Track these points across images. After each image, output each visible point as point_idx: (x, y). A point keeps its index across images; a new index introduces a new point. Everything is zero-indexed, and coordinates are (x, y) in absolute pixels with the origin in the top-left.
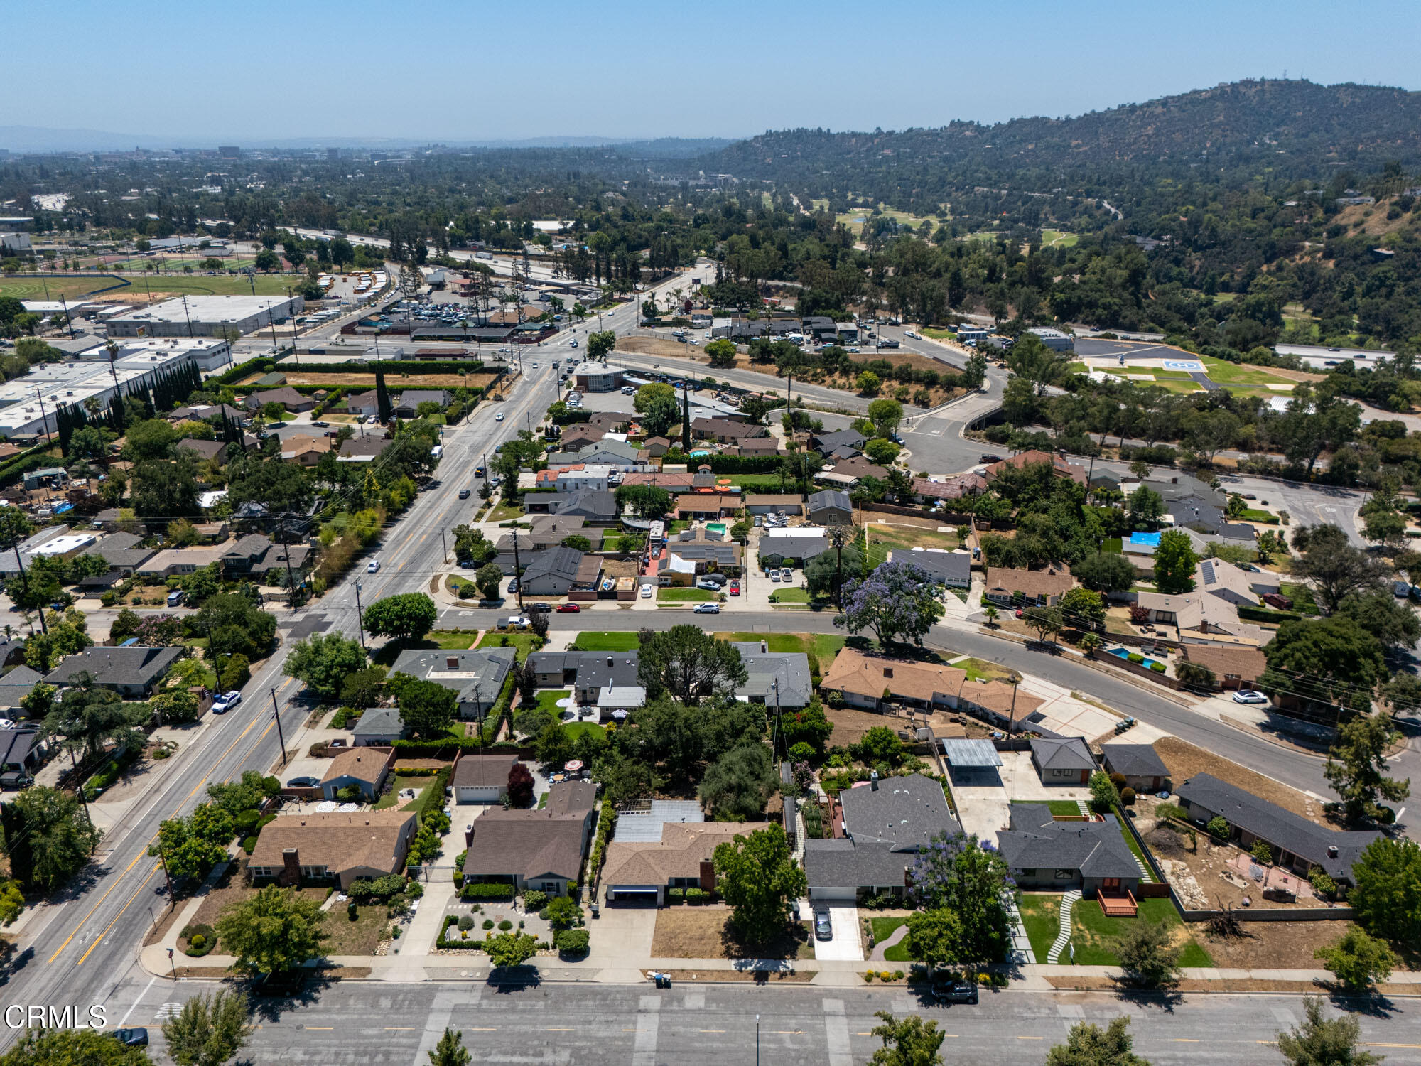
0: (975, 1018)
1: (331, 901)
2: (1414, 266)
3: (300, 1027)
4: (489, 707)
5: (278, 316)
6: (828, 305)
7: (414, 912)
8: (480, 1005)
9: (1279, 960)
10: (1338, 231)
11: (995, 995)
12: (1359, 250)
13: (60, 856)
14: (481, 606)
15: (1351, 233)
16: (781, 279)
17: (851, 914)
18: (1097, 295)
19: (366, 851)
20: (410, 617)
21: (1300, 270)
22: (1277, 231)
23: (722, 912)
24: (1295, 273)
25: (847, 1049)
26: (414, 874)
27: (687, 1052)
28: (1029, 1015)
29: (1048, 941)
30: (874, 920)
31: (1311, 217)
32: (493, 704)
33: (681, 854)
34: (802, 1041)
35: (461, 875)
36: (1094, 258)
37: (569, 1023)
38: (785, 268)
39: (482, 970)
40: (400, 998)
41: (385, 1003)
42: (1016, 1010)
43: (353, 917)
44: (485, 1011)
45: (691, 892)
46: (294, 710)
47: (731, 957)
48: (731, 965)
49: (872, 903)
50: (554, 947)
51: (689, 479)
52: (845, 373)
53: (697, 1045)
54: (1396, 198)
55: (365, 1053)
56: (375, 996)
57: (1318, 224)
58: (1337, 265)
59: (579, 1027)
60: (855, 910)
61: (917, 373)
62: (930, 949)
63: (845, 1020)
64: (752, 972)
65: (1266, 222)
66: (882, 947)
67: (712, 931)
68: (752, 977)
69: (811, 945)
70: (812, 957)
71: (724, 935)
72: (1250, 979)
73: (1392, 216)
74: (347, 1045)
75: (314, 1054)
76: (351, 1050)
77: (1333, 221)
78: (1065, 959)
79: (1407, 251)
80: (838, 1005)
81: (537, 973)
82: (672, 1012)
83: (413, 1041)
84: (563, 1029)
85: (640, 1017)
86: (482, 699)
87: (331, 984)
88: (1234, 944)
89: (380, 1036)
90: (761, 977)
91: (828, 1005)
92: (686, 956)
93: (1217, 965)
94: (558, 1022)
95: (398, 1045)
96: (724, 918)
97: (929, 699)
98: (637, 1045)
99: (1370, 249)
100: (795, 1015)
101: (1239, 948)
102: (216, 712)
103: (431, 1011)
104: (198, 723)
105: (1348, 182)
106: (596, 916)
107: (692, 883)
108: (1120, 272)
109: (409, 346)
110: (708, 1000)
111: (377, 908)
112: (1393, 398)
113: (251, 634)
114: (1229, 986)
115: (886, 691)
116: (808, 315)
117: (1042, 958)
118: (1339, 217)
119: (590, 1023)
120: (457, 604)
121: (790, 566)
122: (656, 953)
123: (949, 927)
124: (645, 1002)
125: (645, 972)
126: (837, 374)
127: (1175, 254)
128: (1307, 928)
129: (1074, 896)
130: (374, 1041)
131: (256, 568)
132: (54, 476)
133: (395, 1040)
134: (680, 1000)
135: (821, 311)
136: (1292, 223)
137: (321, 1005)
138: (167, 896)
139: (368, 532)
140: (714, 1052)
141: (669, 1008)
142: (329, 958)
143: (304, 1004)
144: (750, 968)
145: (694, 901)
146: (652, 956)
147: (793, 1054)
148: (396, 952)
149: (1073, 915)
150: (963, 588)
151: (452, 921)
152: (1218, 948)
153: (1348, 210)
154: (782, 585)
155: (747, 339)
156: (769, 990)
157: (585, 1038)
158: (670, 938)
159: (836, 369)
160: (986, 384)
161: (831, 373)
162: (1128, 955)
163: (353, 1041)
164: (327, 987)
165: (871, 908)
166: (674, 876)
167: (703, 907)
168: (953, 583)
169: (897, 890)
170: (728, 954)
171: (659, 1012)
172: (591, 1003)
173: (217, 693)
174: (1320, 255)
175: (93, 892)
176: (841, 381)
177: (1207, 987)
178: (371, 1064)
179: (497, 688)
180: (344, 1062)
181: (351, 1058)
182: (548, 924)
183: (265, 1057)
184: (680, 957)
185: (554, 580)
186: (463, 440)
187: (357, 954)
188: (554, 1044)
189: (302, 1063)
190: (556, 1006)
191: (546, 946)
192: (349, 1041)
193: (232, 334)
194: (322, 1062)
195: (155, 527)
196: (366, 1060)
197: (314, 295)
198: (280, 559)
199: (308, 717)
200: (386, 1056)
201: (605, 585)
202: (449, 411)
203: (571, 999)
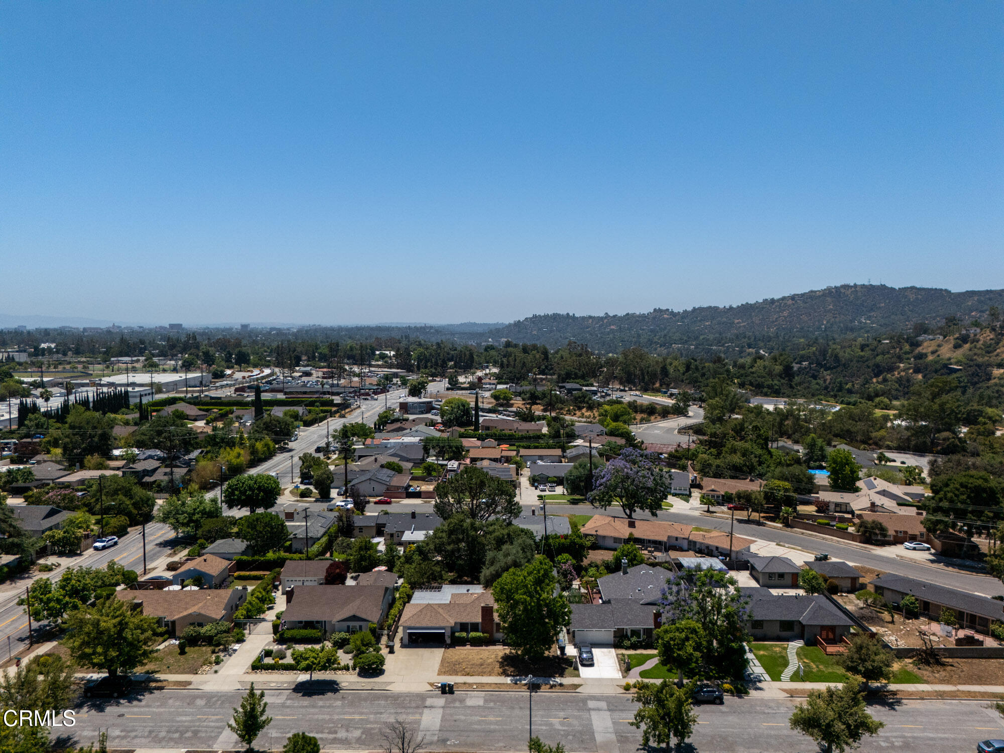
0: (723, 712)
1: (166, 643)
2: (977, 375)
3: (122, 715)
4: (316, 540)
5: (192, 383)
6: (576, 377)
7: (236, 650)
8: (284, 703)
9: (980, 681)
10: (921, 356)
11: (740, 700)
12: (938, 366)
14: (316, 501)
15: (930, 358)
16: (543, 375)
17: (610, 652)
18: (763, 380)
19: (200, 605)
20: (259, 488)
21: (899, 380)
22: (879, 358)
23: (500, 651)
24: (897, 382)
25: (611, 730)
26: (240, 625)
27: (467, 731)
28: (770, 711)
29: (780, 669)
30: (629, 656)
31: (901, 349)
32: (319, 539)
33: (466, 606)
34: (569, 725)
35: (279, 621)
36: (758, 360)
37: (362, 714)
38: (546, 367)
39: (289, 683)
40: (215, 699)
41: (200, 702)
42: (758, 708)
44: (288, 707)
45: (473, 634)
46: (158, 549)
47: (508, 676)
48: (508, 680)
49: (627, 643)
50: (354, 669)
51: (479, 443)
52: (590, 408)
53: (476, 726)
54: (957, 335)
55: (176, 731)
56: (192, 698)
57: (906, 353)
58: (924, 377)
59: (372, 716)
60: (613, 650)
61: (641, 405)
62: (679, 649)
63: (608, 713)
64: (525, 685)
65: (870, 352)
66: (636, 671)
67: (490, 660)
68: (526, 687)
69: (576, 669)
70: (578, 676)
71: (501, 663)
72: (958, 691)
73: (957, 347)
74: (161, 727)
75: (132, 731)
76: (165, 729)
77: (917, 351)
78: (796, 677)
79: (970, 366)
80: (603, 704)
81: (337, 684)
82: (454, 707)
83: (220, 724)
84: (357, 717)
85: (426, 711)
86: (310, 535)
87: (155, 691)
88: (938, 672)
89: (192, 721)
90: (534, 687)
91: (591, 704)
92: (468, 674)
93: (927, 682)
94: (353, 713)
95: (207, 727)
96: (501, 654)
97: (665, 539)
98: (422, 727)
99: (945, 366)
100: (563, 710)
101: (943, 674)
102: (96, 549)
104: (80, 555)
105: (923, 329)
106: (392, 652)
107: (475, 627)
108: (777, 367)
109: (281, 396)
110: (486, 701)
111: (204, 648)
112: (981, 419)
113: (133, 504)
114: (941, 695)
115: (631, 534)
116: (563, 382)
117: (776, 677)
118: (920, 349)
119: (381, 713)
120: (298, 501)
121: (554, 482)
122: (440, 673)
123: (694, 631)
124: (429, 702)
125: (431, 684)
126: (584, 410)
127: (812, 372)
128: (1000, 663)
129: (798, 644)
130: (186, 724)
131: (147, 479)
132: (7, 443)
133: (205, 724)
134: (462, 701)
135: (572, 380)
136: (888, 353)
137: (143, 703)
138: (27, 642)
139: (235, 461)
140: (490, 731)
141: (451, 705)
142: (157, 676)
143: (129, 702)
144: (524, 682)
145: (476, 642)
146: (439, 674)
147: (562, 733)
148: (216, 672)
149: (798, 654)
150: (686, 495)
151: (268, 653)
152: (926, 672)
153: (925, 344)
154: (547, 493)
155: (519, 394)
156: (540, 696)
157: (376, 723)
158: (454, 665)
159: (584, 407)
160: (690, 414)
161: (580, 409)
162: (851, 659)
163: (167, 724)
164: (151, 693)
165: (627, 648)
166: (459, 621)
167: (484, 648)
168: (678, 492)
169: (648, 632)
170: (505, 674)
172: (383, 702)
173: (99, 538)
174: (911, 371)
176: (587, 414)
177: (922, 696)
178: (180, 738)
179: (322, 531)
180: (156, 736)
181: (163, 734)
182: (350, 656)
183: (85, 733)
184: (463, 675)
185: (373, 484)
186: (314, 433)
187: (182, 673)
188: (348, 726)
189: (118, 737)
190: (352, 704)
191: (346, 668)
192: (163, 724)
193: (158, 388)
194: (136, 737)
195: (74, 461)
196: (177, 735)
197: (219, 375)
198: (165, 474)
199: (170, 552)
200: (195, 733)
201: (411, 489)
202: (305, 418)
203: (365, 700)
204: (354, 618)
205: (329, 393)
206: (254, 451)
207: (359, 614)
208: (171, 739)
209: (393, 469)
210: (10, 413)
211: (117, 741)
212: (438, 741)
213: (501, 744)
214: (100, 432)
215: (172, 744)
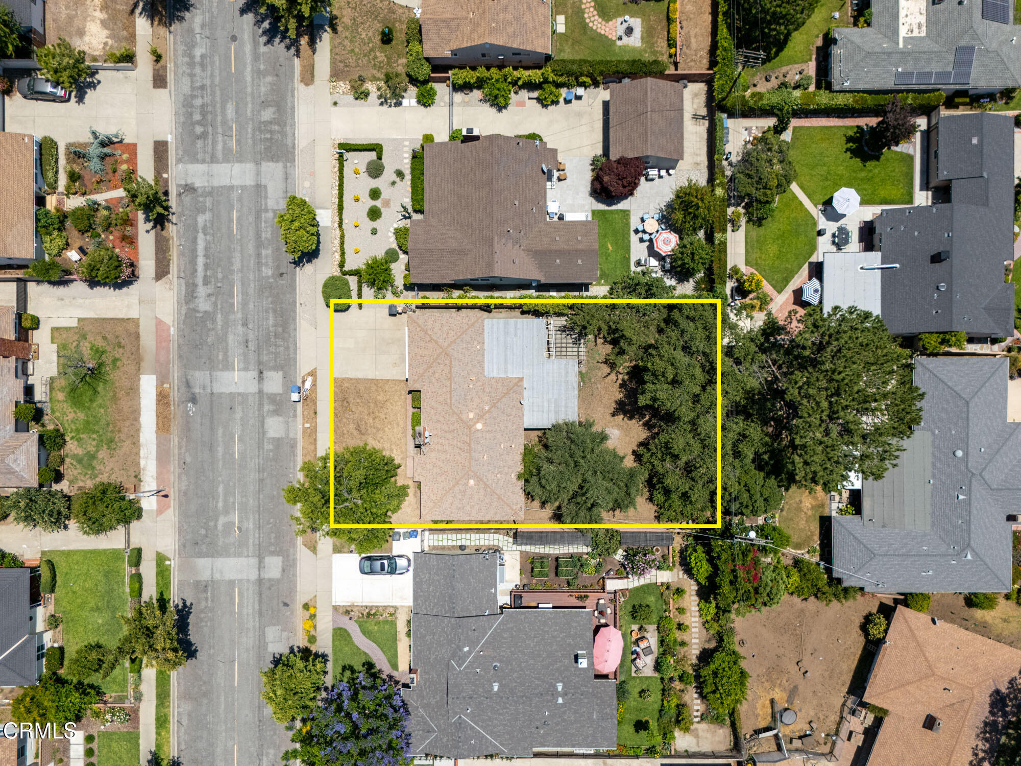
3: (232, 39)
7: (398, 104)
8: (267, 211)
23: (401, 454)
25: (217, 576)
27: (212, 423)
30: (392, 623)
34: (226, 533)
37: (244, 304)
40: (275, 127)
41: (268, 114)
44: (258, 217)
50: (343, 273)
53: (220, 432)
55: (204, 114)
56: (280, 99)
59: (239, 315)
60: (410, 602)
63: (253, 576)
67: (370, 438)
69: (353, 551)
70: (336, 551)
74: (213, 94)
76: (208, 99)
80: (273, 574)
81: (309, 261)
82: (261, 405)
83: (220, 155)
85: (254, 374)
89: (224, 122)
92: (336, 415)
94: (245, 293)
95: (214, 143)
98: (220, 373)
100: (259, 528)
103: (258, 163)
119: (245, 325)
122: (339, 383)
125: (312, 373)
134: (275, 412)
137: (263, 49)
140: (212, 448)
141: (266, 401)
142: (326, 34)
143: (265, 33)
147: (212, 524)
148: (335, 104)
157: (226, 323)
158: (362, 397)
163: (218, 99)
164: (288, 48)
171: (260, 392)
172: (271, 322)
178: (193, 124)
180: (193, 97)
184: (335, 409)
188: (221, 294)
191: (343, 263)
192: (218, 93)
194: (192, 76)
196: (197, 117)
200: (204, 136)
212: (193, 394)
213: (188, 460)
215: (182, 119)
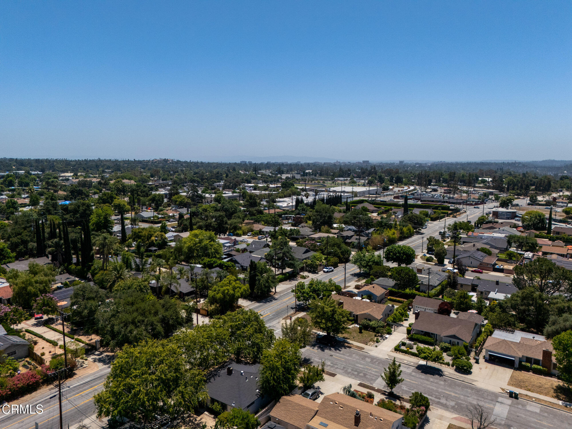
1: (353, 326)
3: (331, 356)
4: (434, 287)
5: (372, 193)
7: (387, 338)
8: (411, 373)
13: (264, 284)
14: (435, 265)
19: (370, 310)
20: (404, 253)
23: (555, 382)
26: (390, 325)
27: (526, 425)
32: (436, 287)
33: (531, 347)
35: (410, 328)
37: (456, 393)
39: (414, 363)
40: (375, 360)
41: (368, 360)
43: (361, 332)
44: (413, 376)
45: (535, 366)
46: (351, 277)
47: (560, 400)
48: (560, 403)
50: (453, 366)
53: (533, 425)
55: (356, 371)
56: (364, 357)
59: (462, 396)
67: (547, 386)
71: (555, 390)
74: (349, 366)
75: (336, 365)
76: (350, 368)
81: (442, 372)
82: (518, 408)
83: (377, 374)
84: (453, 394)
85: (498, 404)
86: (430, 284)
87: (347, 348)
89: (363, 368)
92: (529, 390)
94: (450, 391)
95: (370, 373)
96: (556, 384)
98: (494, 413)
102: (324, 272)
104: (317, 273)
106: (477, 362)
107: (537, 362)
109: (419, 203)
110: (542, 411)
111: (371, 333)
113: (341, 252)
119: (468, 397)
120: (424, 263)
124: (500, 399)
125: (503, 389)
130: (361, 369)
131: (348, 241)
132: (290, 217)
133: (370, 371)
134: (524, 405)
137: (341, 352)
138: (294, 310)
139: (391, 236)
141: (516, 406)
142: (348, 340)
143: (335, 350)
145: (537, 372)
146: (508, 385)
148: (376, 346)
151: (404, 344)
157: (464, 401)
158: (520, 382)
163: (352, 366)
164: (345, 348)
166: (525, 355)
167: (542, 376)
170: (558, 397)
171: (510, 406)
172: (469, 390)
173: (326, 266)
175: (271, 303)
178: (358, 375)
179: (438, 282)
180: (346, 371)
181: (349, 370)
182: (450, 358)
183: (316, 359)
184: (525, 390)
185: (471, 260)
186: (437, 225)
187: (360, 342)
188: (447, 397)
189: (330, 365)
190: (450, 386)
191: (448, 364)
193: (355, 194)
194: (337, 368)
195: (317, 228)
196: (356, 373)
197: (386, 189)
198: (356, 239)
199: (357, 279)
200: (365, 375)
201: (496, 267)
202: (432, 216)
203: (459, 385)
204: (454, 337)
205: (447, 202)
206: (402, 232)
207: (457, 335)
208: (353, 374)
209: (485, 252)
210: (292, 203)
211: (329, 367)
212: (505, 425)
214: (328, 215)
215: (353, 377)
